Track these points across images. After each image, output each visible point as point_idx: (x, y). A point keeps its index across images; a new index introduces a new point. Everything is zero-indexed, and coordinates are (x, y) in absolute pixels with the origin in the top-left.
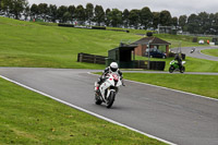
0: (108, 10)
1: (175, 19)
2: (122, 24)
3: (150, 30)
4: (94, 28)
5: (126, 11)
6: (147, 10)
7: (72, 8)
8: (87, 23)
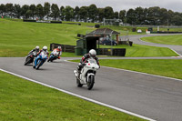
0: (62, 7)
1: (117, 13)
2: (74, 18)
3: (97, 23)
4: (52, 22)
5: (77, 8)
6: (94, 6)
7: (33, 6)
8: (45, 18)
